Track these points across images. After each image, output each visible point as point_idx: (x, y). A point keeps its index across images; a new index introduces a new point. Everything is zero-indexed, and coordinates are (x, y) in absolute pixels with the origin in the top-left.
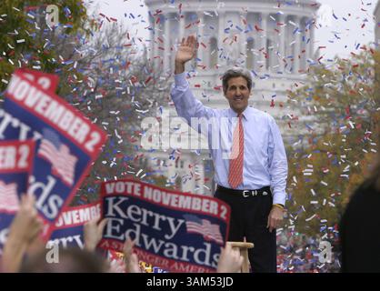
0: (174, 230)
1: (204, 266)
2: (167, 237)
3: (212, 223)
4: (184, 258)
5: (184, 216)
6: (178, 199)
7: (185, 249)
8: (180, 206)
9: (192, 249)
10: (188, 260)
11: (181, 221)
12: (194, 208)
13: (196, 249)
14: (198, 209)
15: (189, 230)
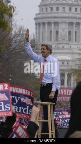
0: (17, 101)
1: (26, 114)
2: (14, 104)
3: (29, 98)
4: (20, 111)
5: (20, 96)
6: (18, 89)
7: (20, 108)
8: (19, 92)
9: (22, 108)
10: (21, 112)
11: (19, 98)
12: (23, 93)
13: (24, 108)
14: (25, 93)
15: (21, 101)
